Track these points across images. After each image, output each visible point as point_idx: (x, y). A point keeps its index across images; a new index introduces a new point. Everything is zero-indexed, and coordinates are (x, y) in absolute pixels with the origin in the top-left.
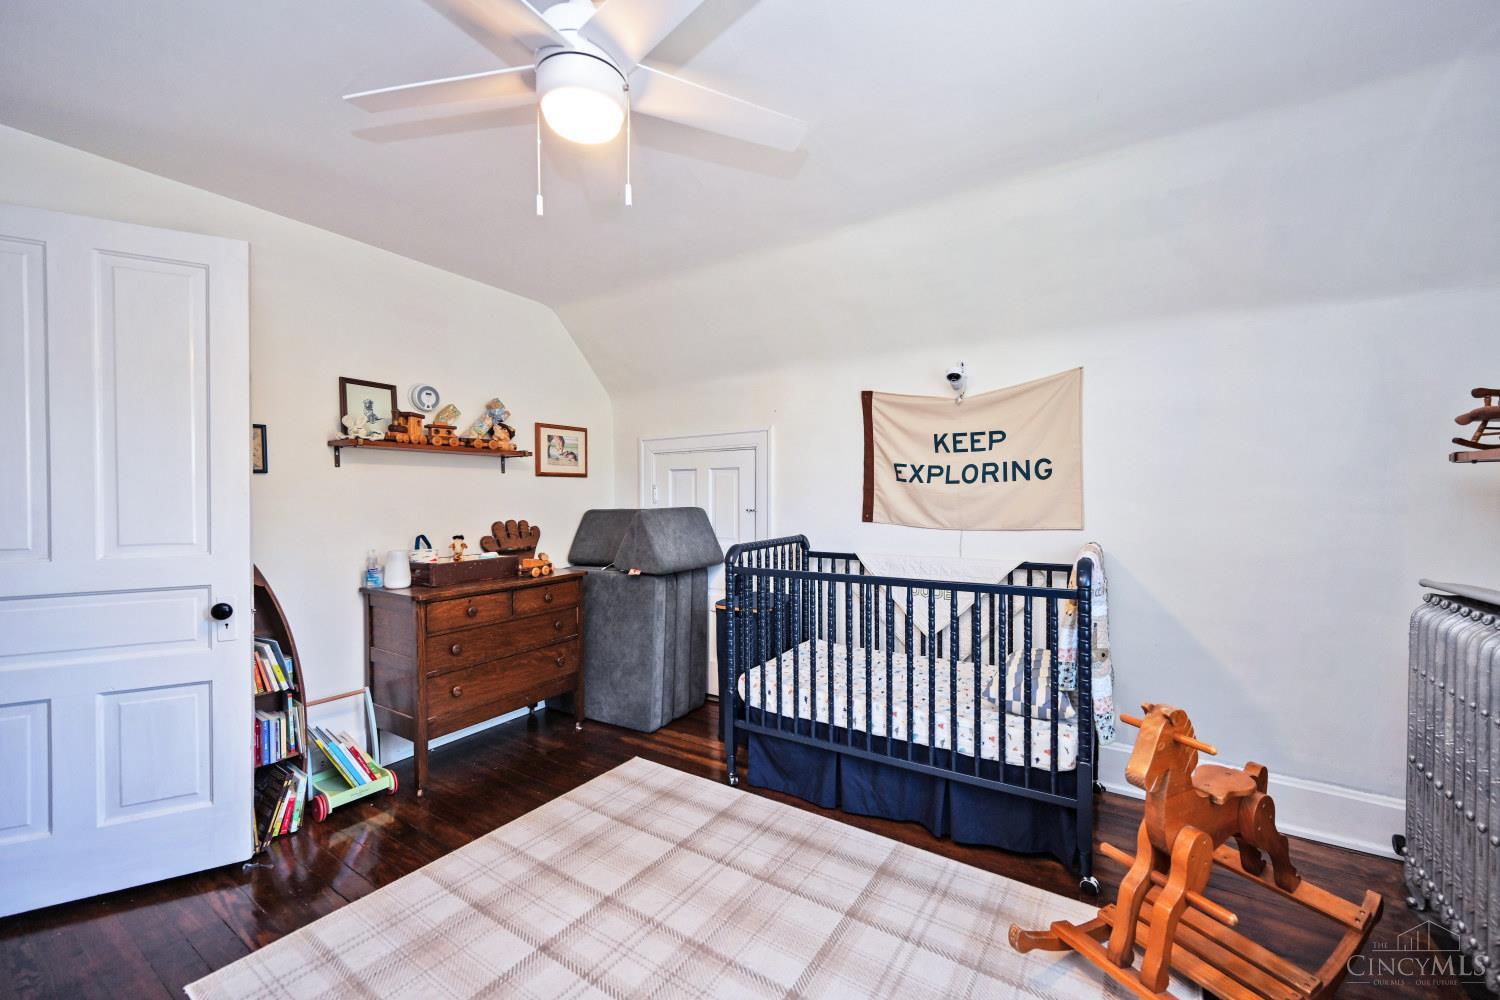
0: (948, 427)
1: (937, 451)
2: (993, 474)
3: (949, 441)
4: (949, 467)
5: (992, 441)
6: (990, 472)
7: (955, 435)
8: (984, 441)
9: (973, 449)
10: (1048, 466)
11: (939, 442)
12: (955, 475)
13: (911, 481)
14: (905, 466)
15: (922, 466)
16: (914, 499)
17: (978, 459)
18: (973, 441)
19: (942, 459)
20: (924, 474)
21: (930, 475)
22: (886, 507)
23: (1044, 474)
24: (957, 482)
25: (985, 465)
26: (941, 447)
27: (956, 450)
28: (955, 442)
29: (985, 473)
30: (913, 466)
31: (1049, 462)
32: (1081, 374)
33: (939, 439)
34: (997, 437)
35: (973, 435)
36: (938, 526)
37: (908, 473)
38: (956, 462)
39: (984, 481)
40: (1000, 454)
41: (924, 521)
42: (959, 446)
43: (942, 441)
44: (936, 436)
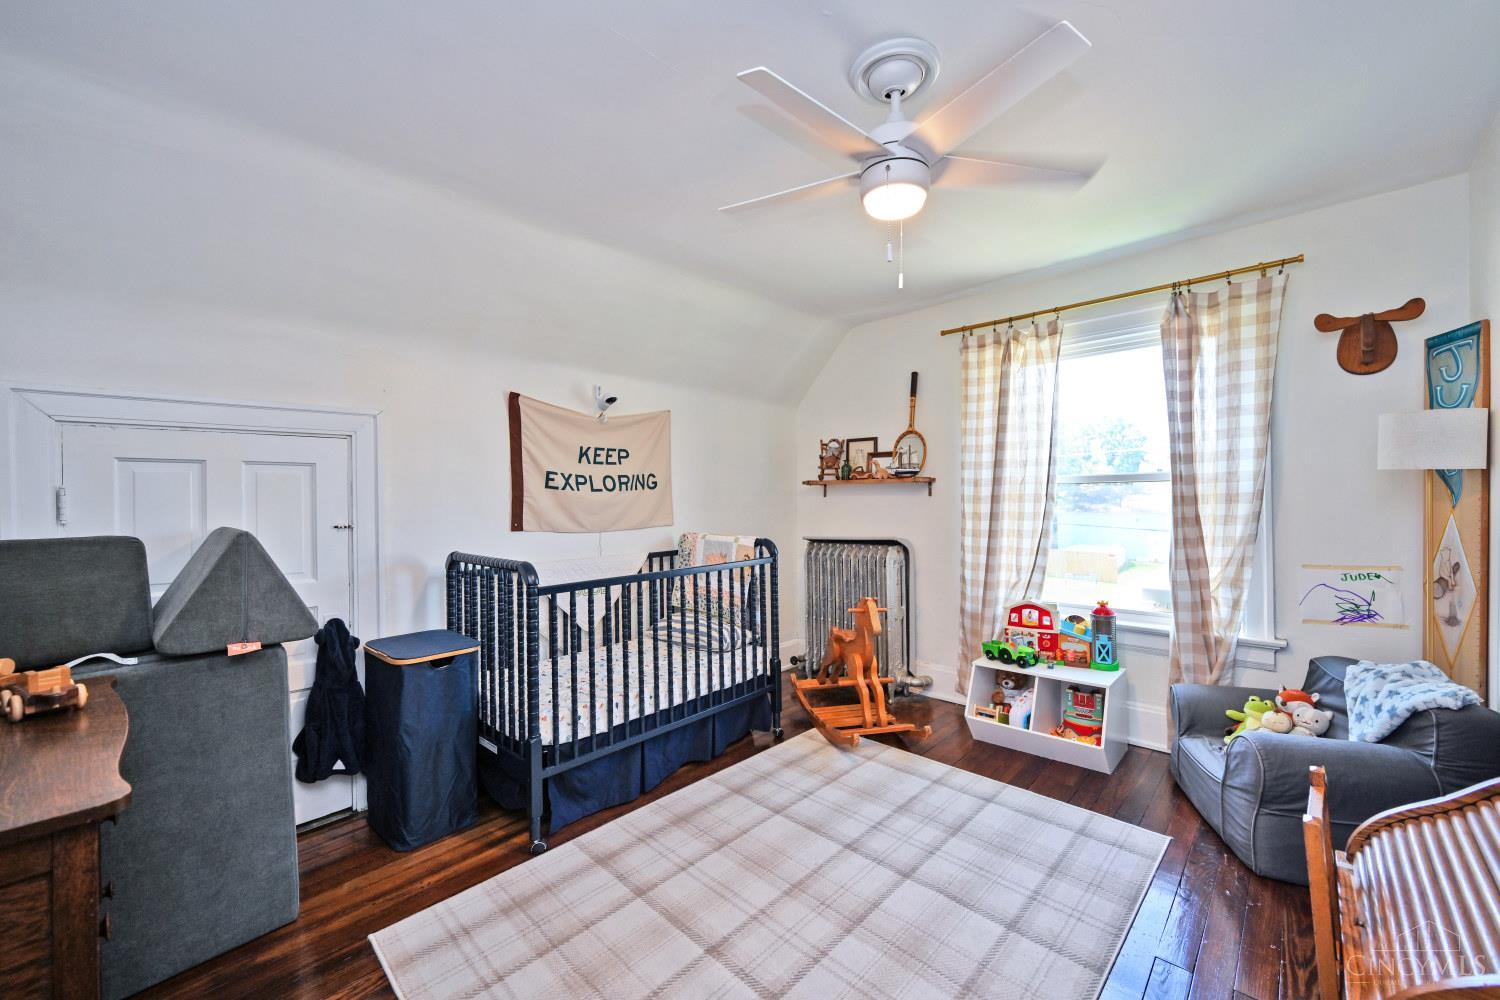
0: (591, 442)
1: (580, 462)
2: (626, 484)
3: (591, 454)
4: (590, 477)
5: (620, 457)
6: (623, 482)
7: (596, 449)
8: (614, 458)
9: (608, 463)
10: (654, 480)
11: (583, 454)
12: (598, 484)
13: (564, 489)
14: (556, 474)
15: (570, 475)
16: (563, 507)
17: (615, 471)
18: (608, 456)
19: (585, 469)
20: (572, 481)
21: (578, 483)
22: (537, 514)
23: (652, 485)
24: (601, 490)
25: (620, 477)
26: (584, 458)
27: (595, 462)
28: (596, 455)
29: (621, 484)
30: (562, 474)
31: (654, 476)
32: (669, 416)
33: (584, 450)
34: (623, 454)
35: (608, 450)
36: (584, 530)
37: (559, 481)
38: (597, 473)
39: (620, 490)
40: (628, 468)
41: (570, 525)
42: (598, 459)
43: (586, 454)
44: (581, 448)
